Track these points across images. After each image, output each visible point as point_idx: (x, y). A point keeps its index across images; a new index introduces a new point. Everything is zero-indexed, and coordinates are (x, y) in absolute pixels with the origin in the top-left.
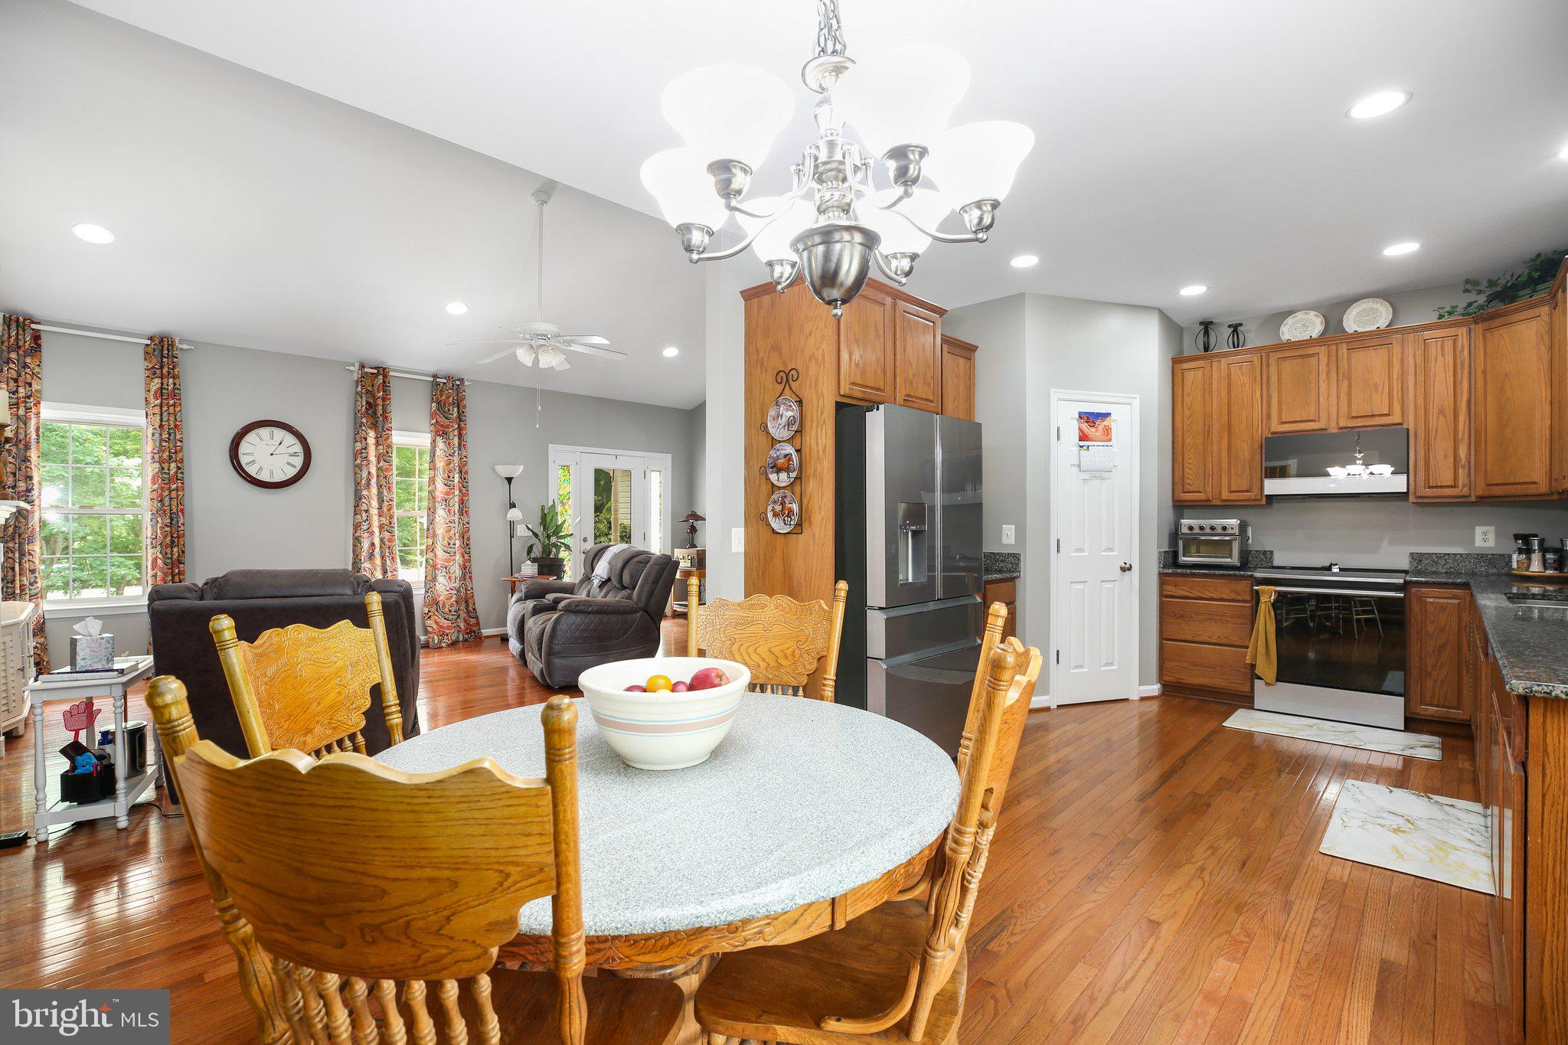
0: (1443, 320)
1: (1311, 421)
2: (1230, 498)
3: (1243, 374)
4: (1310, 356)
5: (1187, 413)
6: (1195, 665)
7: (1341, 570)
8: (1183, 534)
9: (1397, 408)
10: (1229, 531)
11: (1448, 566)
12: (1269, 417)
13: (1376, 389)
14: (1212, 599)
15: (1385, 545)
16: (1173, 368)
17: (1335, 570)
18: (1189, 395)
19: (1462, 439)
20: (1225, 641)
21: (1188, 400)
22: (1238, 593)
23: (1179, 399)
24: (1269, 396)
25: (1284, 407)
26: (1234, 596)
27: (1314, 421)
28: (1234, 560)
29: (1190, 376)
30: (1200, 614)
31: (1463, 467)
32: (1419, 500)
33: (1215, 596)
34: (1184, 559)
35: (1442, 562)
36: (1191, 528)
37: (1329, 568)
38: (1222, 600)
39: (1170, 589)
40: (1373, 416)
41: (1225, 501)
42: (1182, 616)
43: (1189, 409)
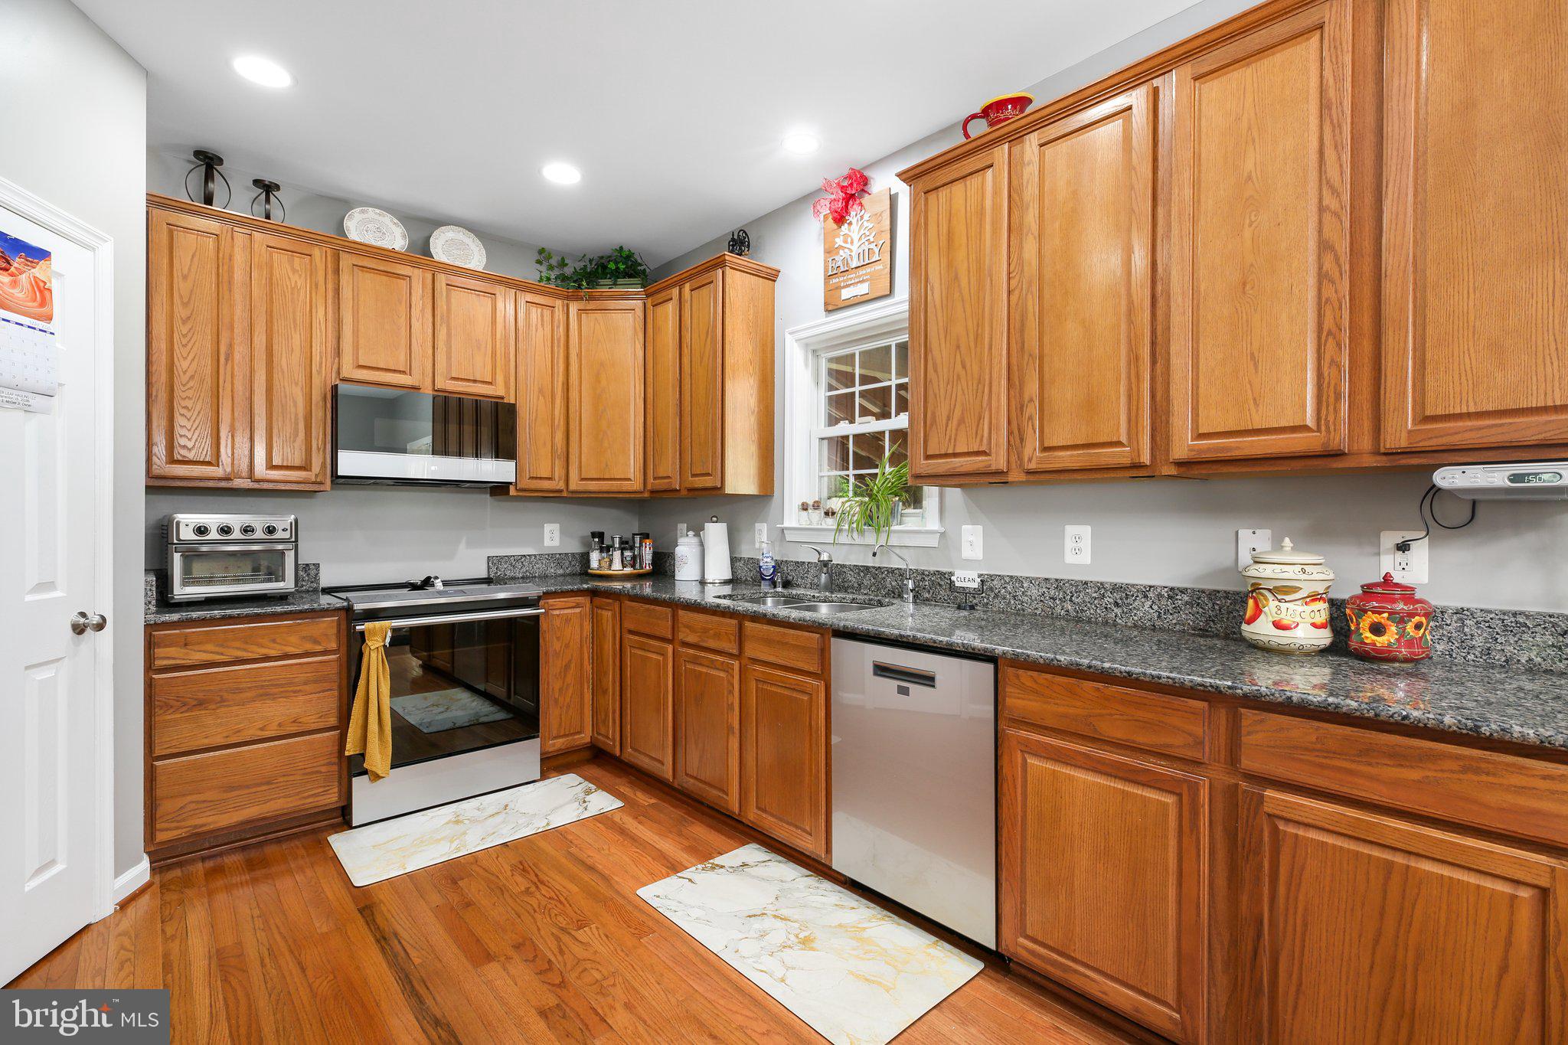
0: (541, 284)
1: (400, 372)
2: (268, 477)
3: (294, 271)
4: (398, 276)
5: (180, 312)
6: (231, 788)
7: (445, 583)
8: (182, 542)
9: (500, 379)
10: (279, 535)
11: (524, 570)
12: (338, 352)
13: (479, 348)
14: (267, 659)
15: (462, 546)
16: (147, 212)
17: (439, 585)
18: (185, 277)
19: (558, 425)
20: (294, 729)
21: (182, 287)
22: (316, 642)
23: (163, 281)
24: (339, 322)
25: (362, 341)
26: (309, 646)
27: (404, 372)
28: (288, 584)
29: (186, 243)
30: (241, 691)
31: (559, 458)
32: (520, 494)
33: (273, 653)
34: (181, 591)
35: (519, 565)
36: (201, 530)
37: (427, 583)
38: (286, 656)
39: (167, 655)
40: (475, 381)
41: (258, 481)
42: (201, 704)
43: (185, 305)
